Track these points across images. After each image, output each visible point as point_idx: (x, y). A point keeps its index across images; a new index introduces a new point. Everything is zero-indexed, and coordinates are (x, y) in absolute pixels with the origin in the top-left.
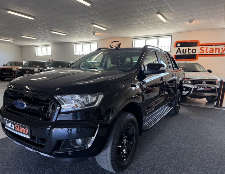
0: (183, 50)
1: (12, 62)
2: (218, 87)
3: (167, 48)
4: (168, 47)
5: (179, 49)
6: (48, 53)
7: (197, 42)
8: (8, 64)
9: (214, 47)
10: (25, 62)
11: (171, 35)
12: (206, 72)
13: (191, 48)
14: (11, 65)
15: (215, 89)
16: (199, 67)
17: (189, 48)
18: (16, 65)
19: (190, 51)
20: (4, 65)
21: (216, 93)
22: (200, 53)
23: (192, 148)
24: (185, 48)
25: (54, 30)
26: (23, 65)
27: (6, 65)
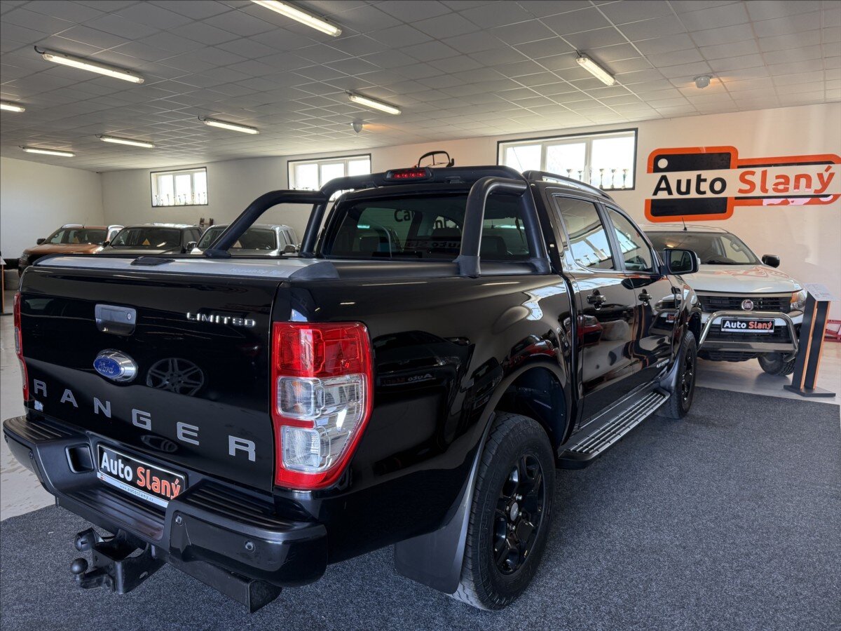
0: (679, 182)
1: (68, 231)
2: (798, 319)
3: (619, 174)
4: (623, 173)
5: (664, 178)
6: (196, 194)
7: (729, 154)
8: (53, 236)
9: (792, 172)
10: (113, 229)
11: (636, 130)
12: (757, 263)
13: (710, 175)
14: (65, 240)
15: (786, 328)
16: (734, 246)
17: (699, 176)
18: (82, 241)
19: (705, 186)
20: (41, 242)
21: (790, 342)
22: (741, 191)
23: (684, 548)
24: (684, 176)
25: (214, 115)
26: (108, 239)
27: (48, 241)
